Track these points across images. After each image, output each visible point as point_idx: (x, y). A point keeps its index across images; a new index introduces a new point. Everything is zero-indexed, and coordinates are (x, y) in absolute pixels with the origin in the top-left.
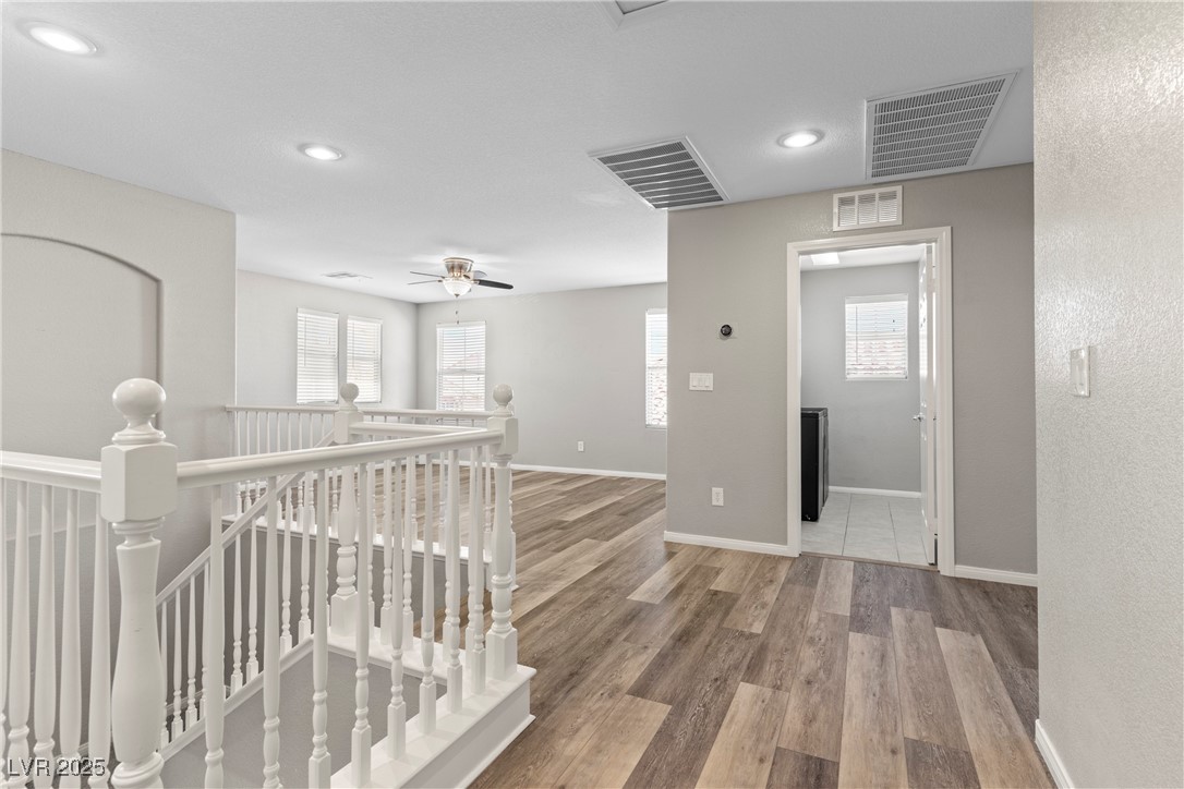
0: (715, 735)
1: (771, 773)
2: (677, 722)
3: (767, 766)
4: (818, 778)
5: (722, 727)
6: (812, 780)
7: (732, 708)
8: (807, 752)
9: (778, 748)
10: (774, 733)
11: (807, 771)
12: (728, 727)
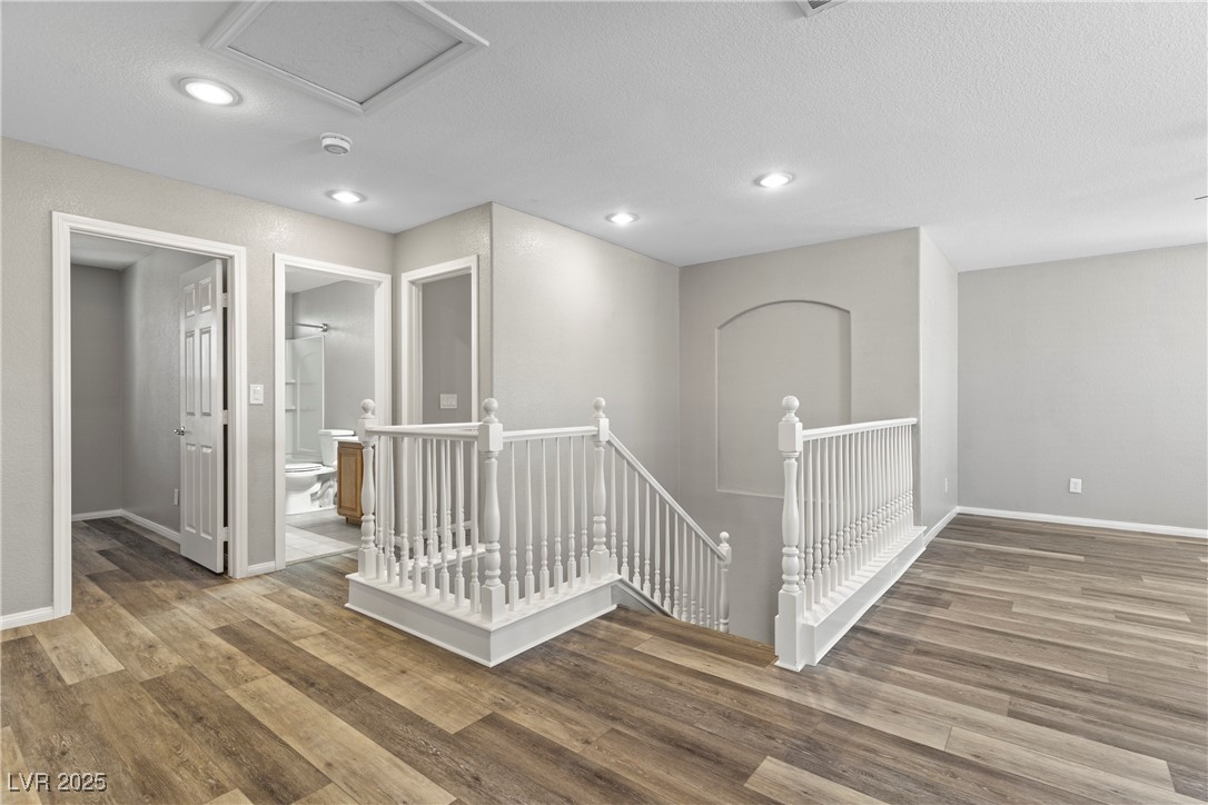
0: (388, 749)
1: (311, 765)
2: (427, 732)
3: (320, 766)
4: (272, 792)
5: (393, 756)
6: (275, 786)
7: (414, 773)
8: (303, 800)
9: (330, 781)
10: (351, 788)
11: (286, 788)
12: (390, 760)
